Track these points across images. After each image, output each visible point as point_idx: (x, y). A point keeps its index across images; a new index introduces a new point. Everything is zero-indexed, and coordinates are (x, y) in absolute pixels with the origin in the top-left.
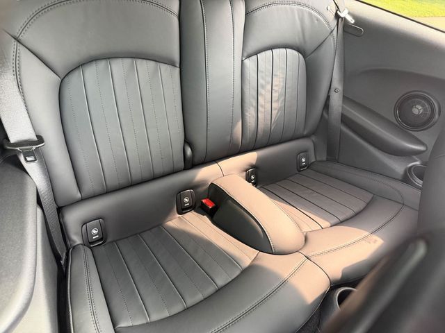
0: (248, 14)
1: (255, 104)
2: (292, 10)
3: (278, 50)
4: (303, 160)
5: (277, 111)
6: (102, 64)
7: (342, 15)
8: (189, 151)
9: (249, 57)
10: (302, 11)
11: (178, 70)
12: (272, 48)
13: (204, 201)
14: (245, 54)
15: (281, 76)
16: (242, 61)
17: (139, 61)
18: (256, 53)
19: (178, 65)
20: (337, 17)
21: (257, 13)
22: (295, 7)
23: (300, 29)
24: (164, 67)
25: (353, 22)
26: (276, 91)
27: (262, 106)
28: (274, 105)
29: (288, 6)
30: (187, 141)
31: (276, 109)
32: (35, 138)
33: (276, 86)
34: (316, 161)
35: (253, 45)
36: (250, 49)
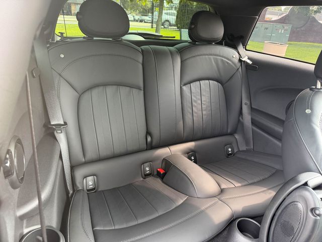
0: (182, 62)
1: (191, 111)
2: (210, 59)
3: (203, 81)
4: (230, 150)
5: (206, 116)
6: (101, 88)
7: (243, 60)
8: (149, 139)
9: (185, 85)
10: (217, 59)
11: (142, 92)
12: (199, 80)
13: (158, 170)
14: (183, 83)
15: (207, 95)
16: (181, 87)
17: (121, 87)
18: (190, 83)
19: (142, 89)
20: (240, 61)
21: (188, 61)
22: (212, 57)
23: (216, 69)
24: (135, 91)
25: (251, 63)
26: (204, 104)
27: (196, 113)
28: (204, 112)
29: (207, 56)
30: (148, 133)
31: (205, 115)
32: (63, 123)
33: (204, 101)
34: (239, 151)
35: (187, 78)
36: (185, 81)
